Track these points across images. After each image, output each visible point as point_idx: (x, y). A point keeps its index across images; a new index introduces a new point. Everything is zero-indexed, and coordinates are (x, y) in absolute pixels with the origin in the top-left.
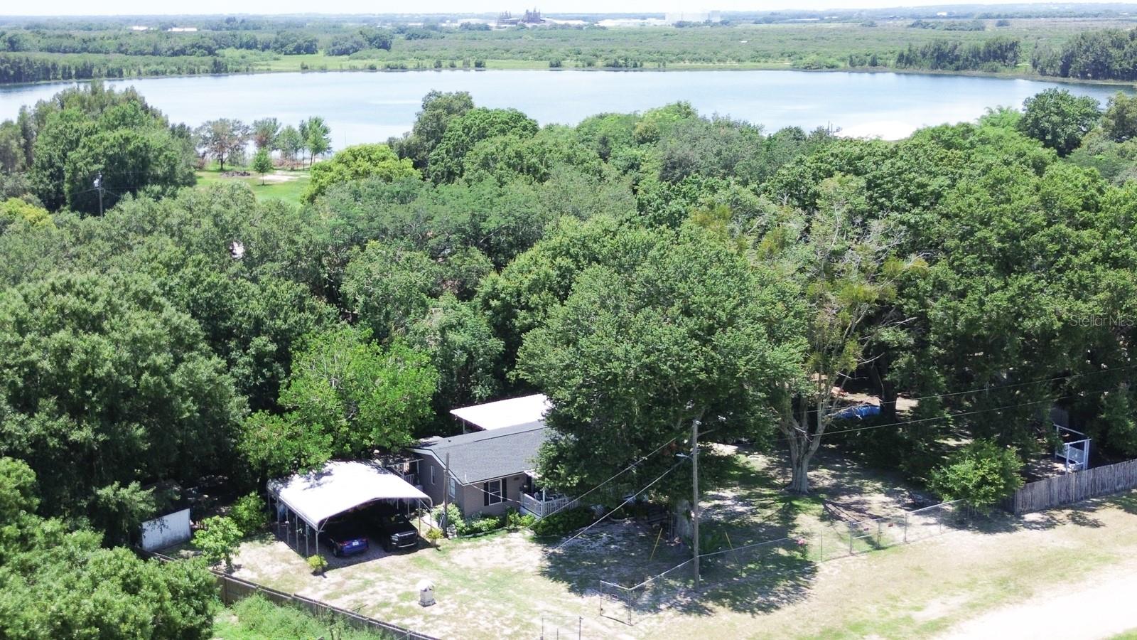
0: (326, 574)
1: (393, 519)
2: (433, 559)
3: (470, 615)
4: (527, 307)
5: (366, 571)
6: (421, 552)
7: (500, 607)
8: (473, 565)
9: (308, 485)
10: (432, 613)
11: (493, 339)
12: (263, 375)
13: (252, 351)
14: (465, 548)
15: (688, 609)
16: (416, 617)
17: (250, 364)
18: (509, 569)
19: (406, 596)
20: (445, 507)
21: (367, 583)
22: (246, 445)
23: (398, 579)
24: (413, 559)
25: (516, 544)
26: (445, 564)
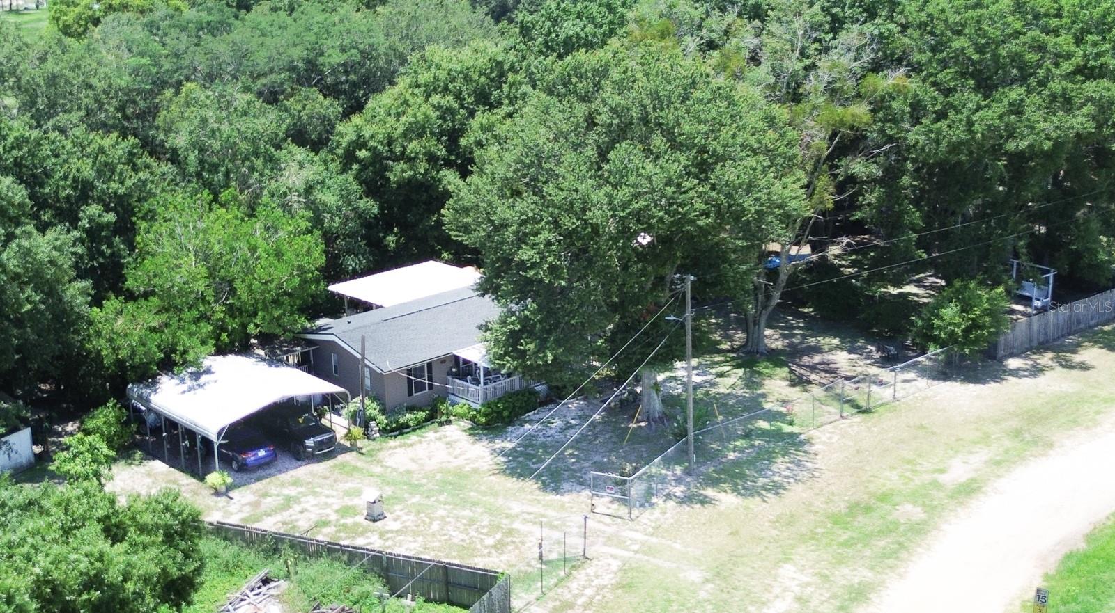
0: (231, 494)
1: (301, 420)
2: (359, 464)
3: (435, 526)
4: (403, 157)
5: (283, 485)
6: (341, 458)
7: (467, 513)
8: (413, 467)
9: (185, 387)
10: (387, 528)
11: (365, 199)
12: (102, 254)
13: (84, 223)
14: (395, 448)
15: (688, 499)
16: (369, 534)
17: (82, 241)
18: (460, 468)
19: (345, 511)
20: (363, 401)
21: (288, 502)
22: (101, 344)
23: (327, 492)
24: (335, 466)
25: (454, 438)
26: (378, 470)
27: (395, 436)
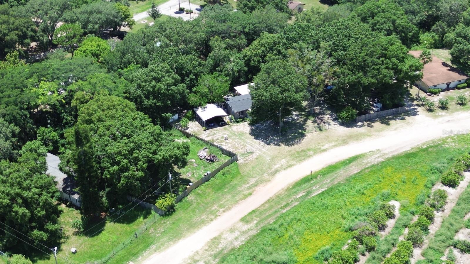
0: (206, 131)
1: (220, 119)
2: (228, 128)
3: (234, 143)
5: (215, 130)
6: (225, 126)
7: (240, 141)
8: (236, 130)
9: (202, 110)
10: (227, 142)
11: (245, 67)
14: (235, 126)
15: (276, 145)
16: (224, 142)
18: (244, 132)
19: (222, 137)
20: (231, 116)
22: (190, 102)
23: (221, 133)
25: (246, 125)
26: (230, 130)
27: (235, 123)
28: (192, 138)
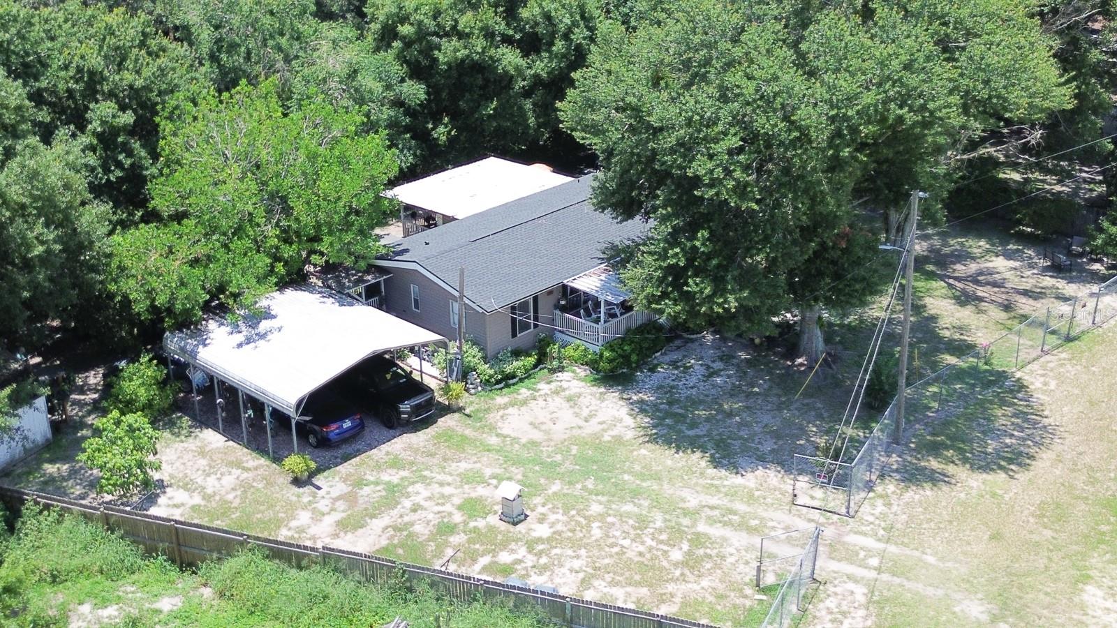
0: (315, 481)
1: (389, 376)
2: (467, 432)
3: (597, 532)
4: (455, 32)
5: (379, 467)
6: (442, 422)
7: (628, 508)
8: (537, 436)
9: (240, 338)
10: (535, 534)
11: (409, 82)
12: (119, 165)
13: (95, 126)
14: (505, 407)
16: (513, 546)
17: (93, 149)
18: (597, 436)
19: (472, 507)
20: (460, 348)
21: (393, 495)
22: (131, 288)
23: (440, 477)
24: (438, 436)
25: (574, 391)
26: (493, 440)
27: (501, 389)
28: (233, 564)
